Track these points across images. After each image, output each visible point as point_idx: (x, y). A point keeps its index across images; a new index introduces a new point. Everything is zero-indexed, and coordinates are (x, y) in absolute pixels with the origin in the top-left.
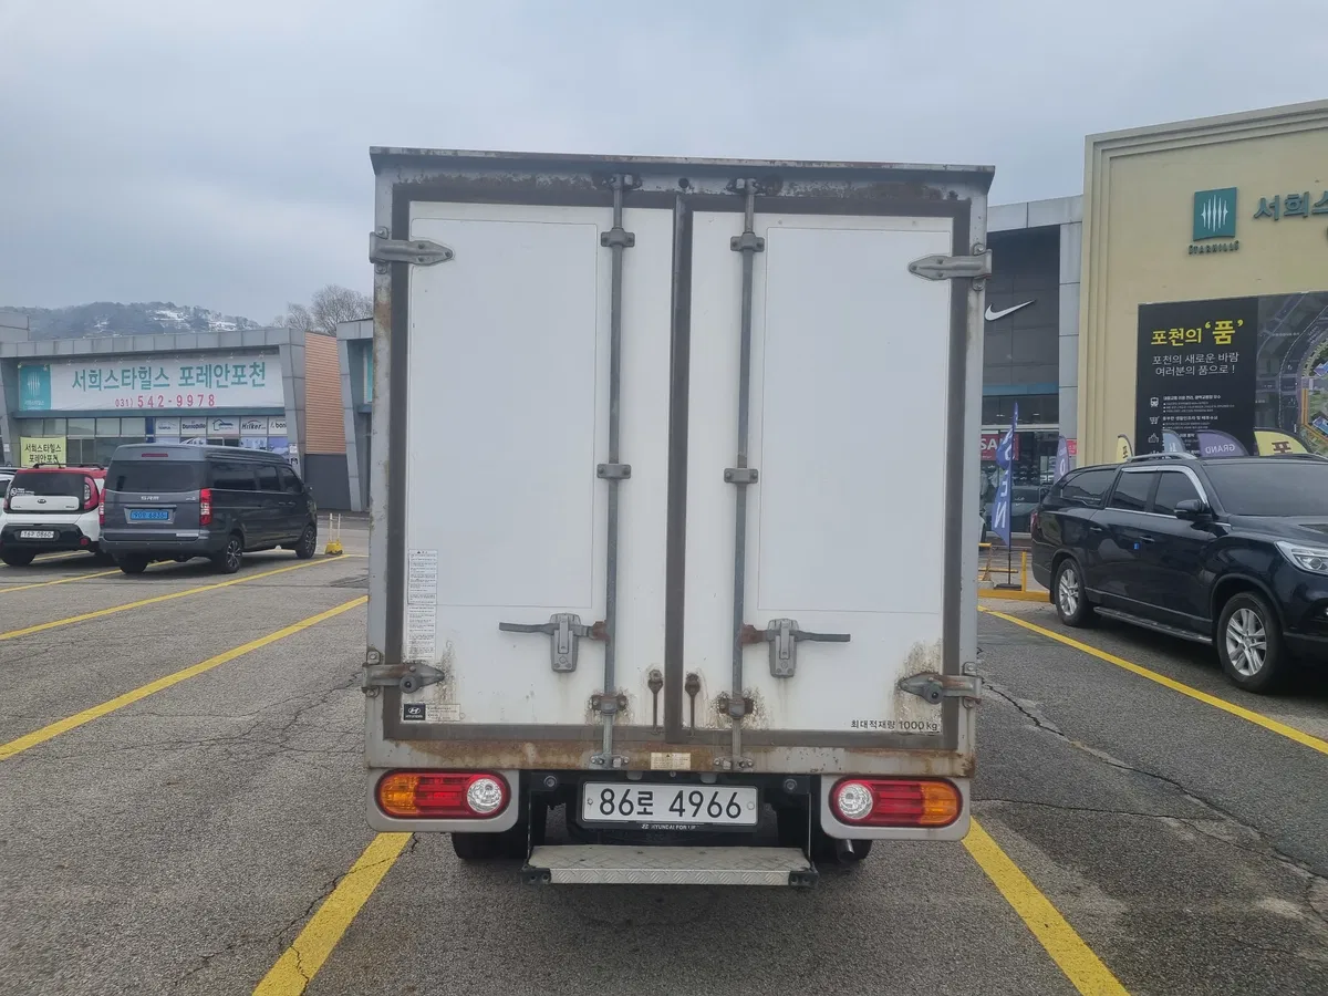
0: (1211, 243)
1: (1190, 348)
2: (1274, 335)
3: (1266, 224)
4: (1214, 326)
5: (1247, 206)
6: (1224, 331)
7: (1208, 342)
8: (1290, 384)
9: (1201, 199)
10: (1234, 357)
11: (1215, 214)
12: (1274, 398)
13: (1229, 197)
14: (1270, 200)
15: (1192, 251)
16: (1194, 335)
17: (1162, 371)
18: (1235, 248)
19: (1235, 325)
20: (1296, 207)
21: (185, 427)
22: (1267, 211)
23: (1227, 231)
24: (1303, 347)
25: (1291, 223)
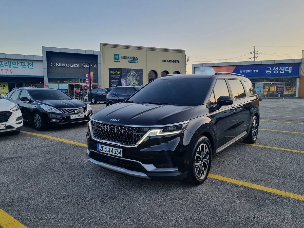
0: (117, 61)
1: (115, 74)
2: (124, 73)
3: (122, 59)
4: (117, 71)
5: (120, 57)
6: (118, 72)
7: (117, 74)
9: (115, 55)
10: (120, 76)
11: (117, 57)
13: (118, 55)
14: (123, 56)
15: (115, 61)
16: (115, 72)
17: (112, 77)
19: (120, 72)
20: (125, 58)
22: (122, 57)
23: (118, 59)
24: (127, 75)
25: (125, 59)
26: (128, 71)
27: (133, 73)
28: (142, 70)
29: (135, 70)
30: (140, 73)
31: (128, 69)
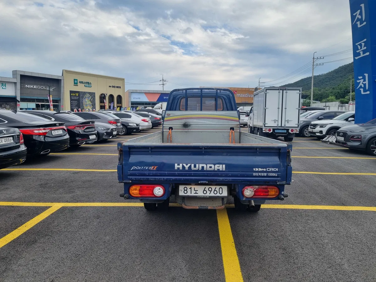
1: (74, 96)
2: (81, 95)
3: (80, 84)
6: (77, 95)
7: (76, 96)
8: (83, 101)
9: (74, 80)
10: (78, 97)
11: (76, 82)
12: (81, 102)
13: (77, 80)
15: (74, 85)
17: (72, 98)
18: (78, 85)
20: (82, 82)
22: (80, 82)
23: (77, 84)
24: (83, 97)
25: (82, 84)
26: (85, 93)
27: (88, 95)
28: (94, 93)
29: (90, 93)
30: (93, 96)
31: (85, 92)
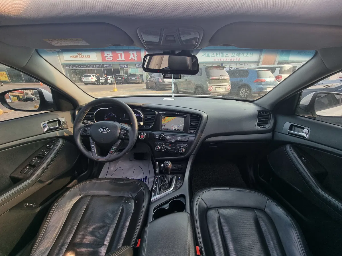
21: (231, 65)
